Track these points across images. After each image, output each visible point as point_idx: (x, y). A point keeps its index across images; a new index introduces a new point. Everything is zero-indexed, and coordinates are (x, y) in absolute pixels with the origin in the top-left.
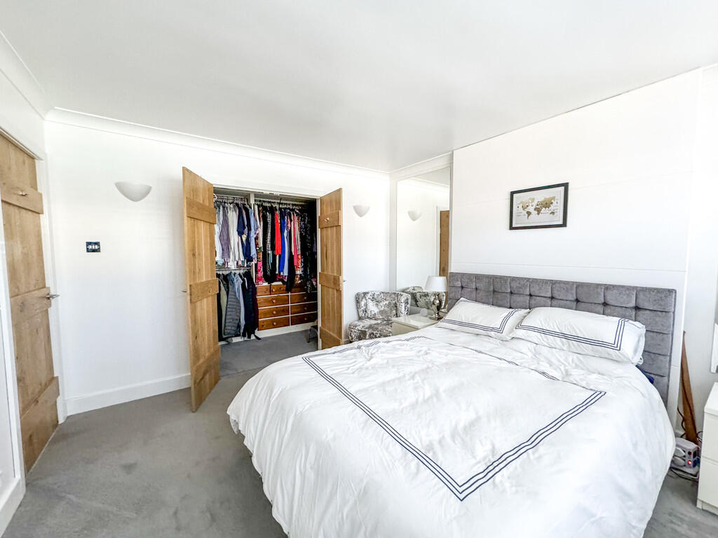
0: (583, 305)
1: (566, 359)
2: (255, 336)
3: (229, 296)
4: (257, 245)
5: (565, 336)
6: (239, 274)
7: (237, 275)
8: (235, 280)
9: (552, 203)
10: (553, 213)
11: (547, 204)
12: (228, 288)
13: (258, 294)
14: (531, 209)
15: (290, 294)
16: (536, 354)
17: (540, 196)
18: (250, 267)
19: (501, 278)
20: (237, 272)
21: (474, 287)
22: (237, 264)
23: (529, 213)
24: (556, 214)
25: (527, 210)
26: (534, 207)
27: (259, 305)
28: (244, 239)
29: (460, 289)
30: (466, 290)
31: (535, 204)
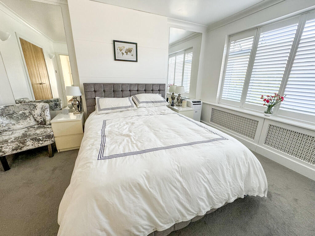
0: (147, 91)
1: (156, 109)
5: (153, 102)
9: (132, 51)
10: (132, 55)
11: (129, 51)
14: (124, 52)
16: (148, 111)
17: (127, 46)
19: (117, 84)
21: (103, 90)
23: (123, 54)
24: (133, 56)
25: (122, 51)
26: (125, 51)
29: (94, 92)
30: (97, 93)
31: (125, 49)
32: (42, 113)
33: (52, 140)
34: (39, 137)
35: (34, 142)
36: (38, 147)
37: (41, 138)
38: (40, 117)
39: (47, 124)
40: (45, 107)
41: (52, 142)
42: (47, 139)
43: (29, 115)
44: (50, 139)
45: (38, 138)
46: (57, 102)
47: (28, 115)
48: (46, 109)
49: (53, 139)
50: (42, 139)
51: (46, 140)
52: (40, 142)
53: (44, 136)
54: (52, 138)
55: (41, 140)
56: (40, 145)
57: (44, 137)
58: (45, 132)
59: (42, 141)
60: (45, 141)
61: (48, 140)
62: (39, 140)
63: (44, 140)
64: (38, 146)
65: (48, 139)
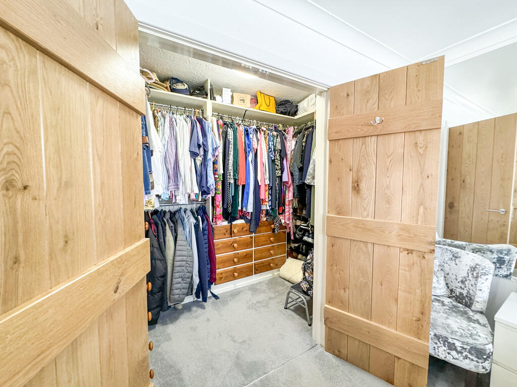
2: (211, 293)
3: (178, 242)
4: (215, 171)
6: (192, 211)
7: (189, 213)
8: (186, 220)
12: (176, 231)
13: (216, 237)
15: (253, 235)
18: (205, 201)
20: (189, 207)
22: (189, 197)
27: (216, 252)
28: (198, 163)
32: (470, 278)
33: (484, 364)
34: (455, 341)
35: (439, 345)
36: (443, 359)
37: (458, 344)
38: (460, 285)
39: (473, 308)
40: (483, 269)
41: (482, 371)
42: (472, 354)
43: (438, 271)
44: (480, 361)
45: (450, 340)
46: (506, 254)
47: (436, 270)
48: (485, 274)
49: (487, 364)
50: (459, 349)
51: (469, 356)
52: (454, 353)
53: (467, 344)
54: (485, 360)
55: (456, 350)
56: (449, 359)
57: (465, 347)
58: (471, 335)
59: (458, 352)
60: (466, 357)
61: (472, 360)
62: (452, 347)
63: (464, 354)
64: (445, 358)
65: (475, 359)
